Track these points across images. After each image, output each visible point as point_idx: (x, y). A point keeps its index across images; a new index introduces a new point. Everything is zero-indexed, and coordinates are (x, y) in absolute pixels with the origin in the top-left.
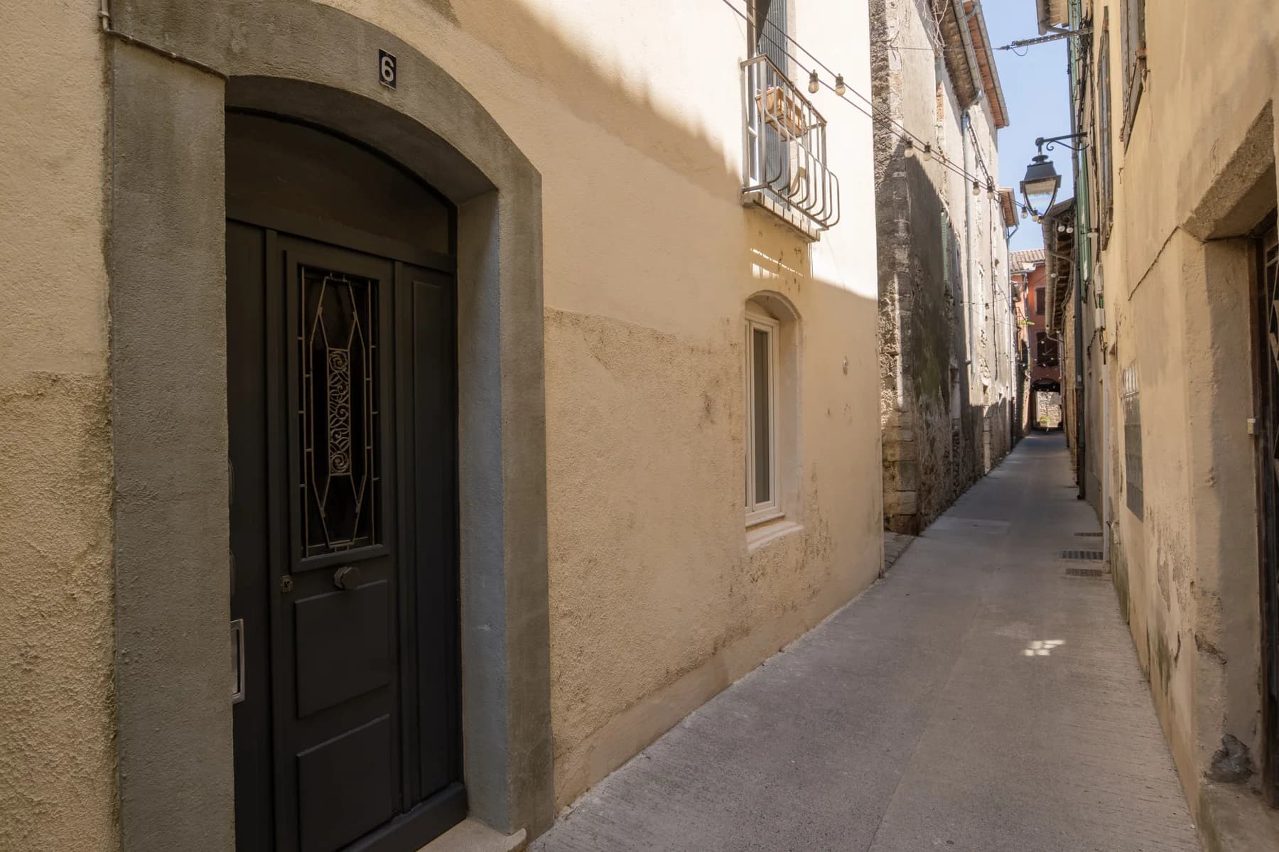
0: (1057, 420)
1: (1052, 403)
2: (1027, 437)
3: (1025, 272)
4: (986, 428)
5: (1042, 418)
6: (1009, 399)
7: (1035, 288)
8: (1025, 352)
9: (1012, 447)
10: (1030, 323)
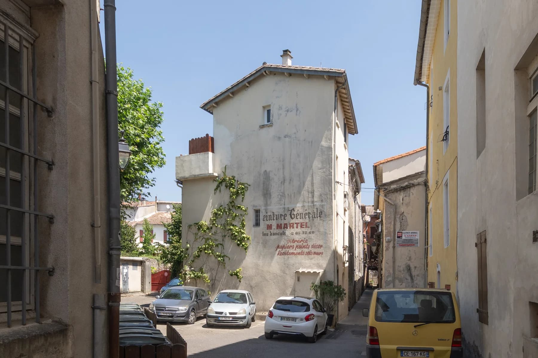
0: (377, 283)
1: (375, 275)
2: (366, 291)
3: (367, 222)
4: (357, 288)
5: (370, 282)
6: (361, 276)
7: (370, 226)
8: (366, 256)
9: (362, 295)
10: (368, 244)
